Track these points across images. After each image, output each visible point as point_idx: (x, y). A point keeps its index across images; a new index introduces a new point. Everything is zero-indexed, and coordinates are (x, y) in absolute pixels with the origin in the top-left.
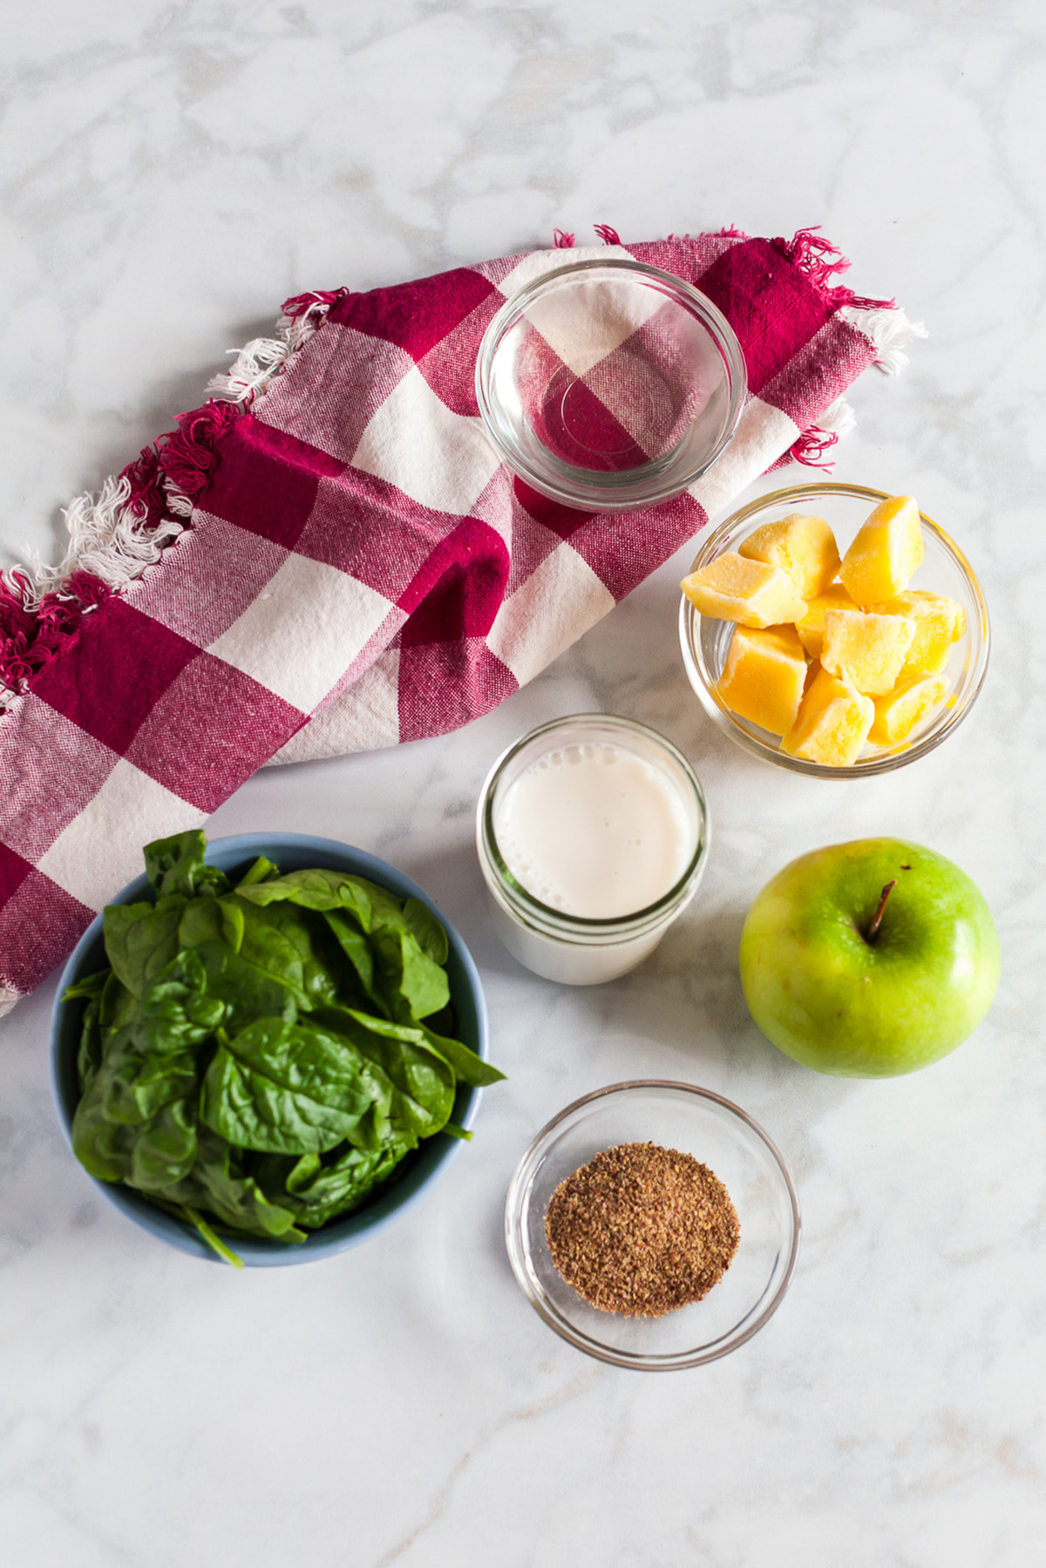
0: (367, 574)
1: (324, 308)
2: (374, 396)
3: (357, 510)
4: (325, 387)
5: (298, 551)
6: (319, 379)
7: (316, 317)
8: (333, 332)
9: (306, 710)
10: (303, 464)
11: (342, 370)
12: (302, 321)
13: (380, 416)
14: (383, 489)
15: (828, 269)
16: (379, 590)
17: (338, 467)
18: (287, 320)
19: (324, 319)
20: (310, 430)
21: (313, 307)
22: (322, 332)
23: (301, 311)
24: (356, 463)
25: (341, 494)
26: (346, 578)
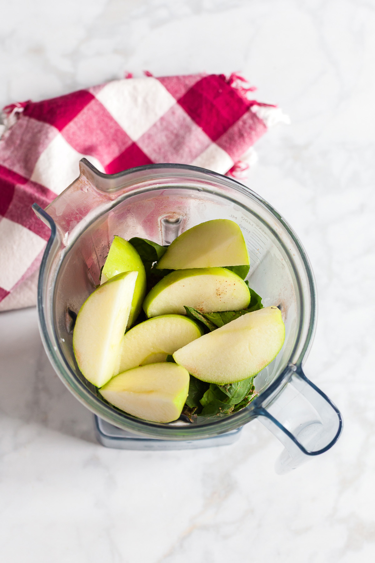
0: (35, 228)
1: (21, 110)
2: (40, 149)
3: (32, 199)
4: (20, 145)
5: (7, 217)
6: (18, 142)
7: (17, 114)
8: (25, 121)
9: (7, 288)
10: (9, 179)
11: (27, 138)
12: (12, 115)
13: (43, 158)
14: (44, 190)
15: (246, 90)
16: (41, 236)
17: (24, 181)
18: (4, 115)
19: (21, 115)
20: (13, 165)
21: (16, 110)
22: (20, 121)
23: (11, 111)
24: (33, 179)
25: (25, 193)
26: (25, 231)
